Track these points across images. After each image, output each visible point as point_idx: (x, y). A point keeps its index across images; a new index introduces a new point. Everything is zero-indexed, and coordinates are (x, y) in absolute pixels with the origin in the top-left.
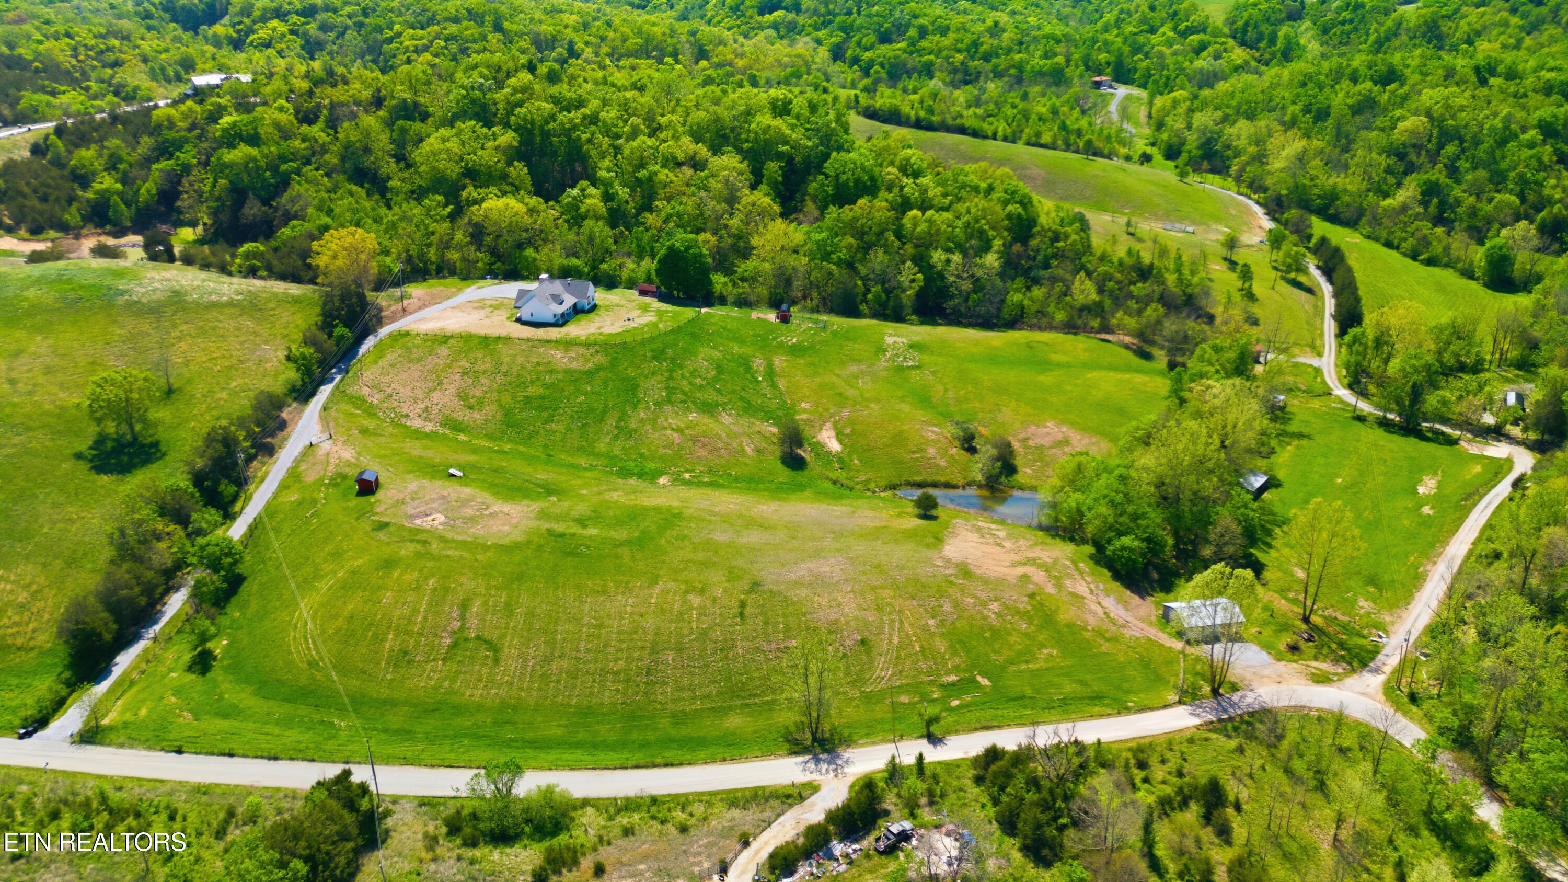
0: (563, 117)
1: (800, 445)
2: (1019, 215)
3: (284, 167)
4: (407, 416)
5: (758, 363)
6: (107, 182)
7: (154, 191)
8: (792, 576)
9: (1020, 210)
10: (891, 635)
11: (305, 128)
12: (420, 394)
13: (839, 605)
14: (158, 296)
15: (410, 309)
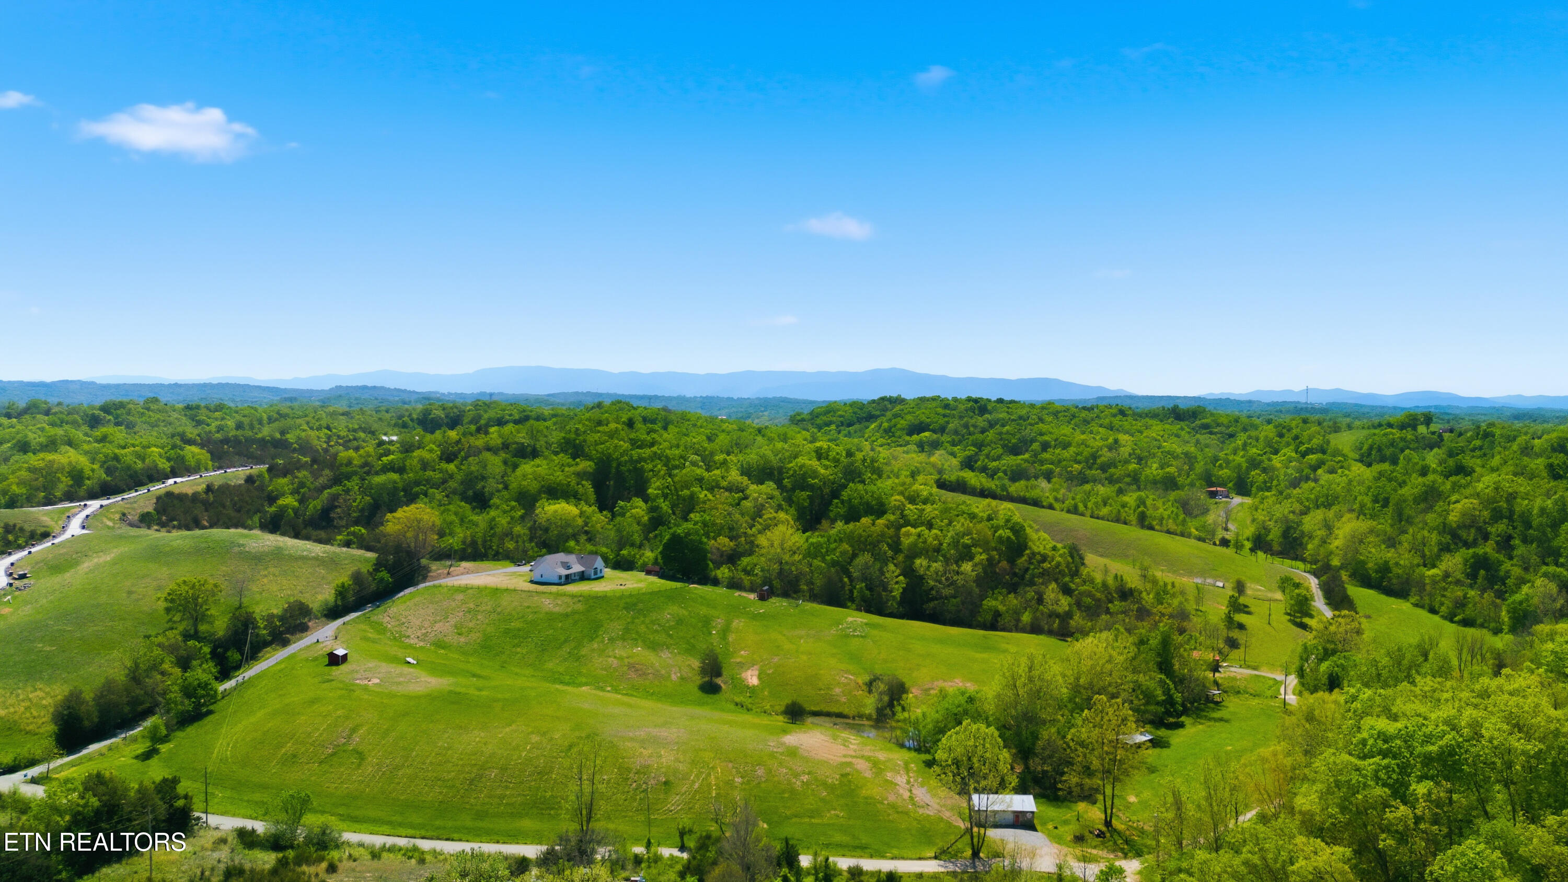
0: (635, 453)
1: (719, 674)
2: (1009, 538)
3: (416, 489)
4: (409, 636)
5: (719, 622)
6: (289, 501)
7: (319, 507)
8: (631, 734)
9: (1010, 535)
10: (693, 782)
11: (444, 465)
12: (426, 624)
13: (661, 756)
14: (266, 549)
15: (453, 574)
